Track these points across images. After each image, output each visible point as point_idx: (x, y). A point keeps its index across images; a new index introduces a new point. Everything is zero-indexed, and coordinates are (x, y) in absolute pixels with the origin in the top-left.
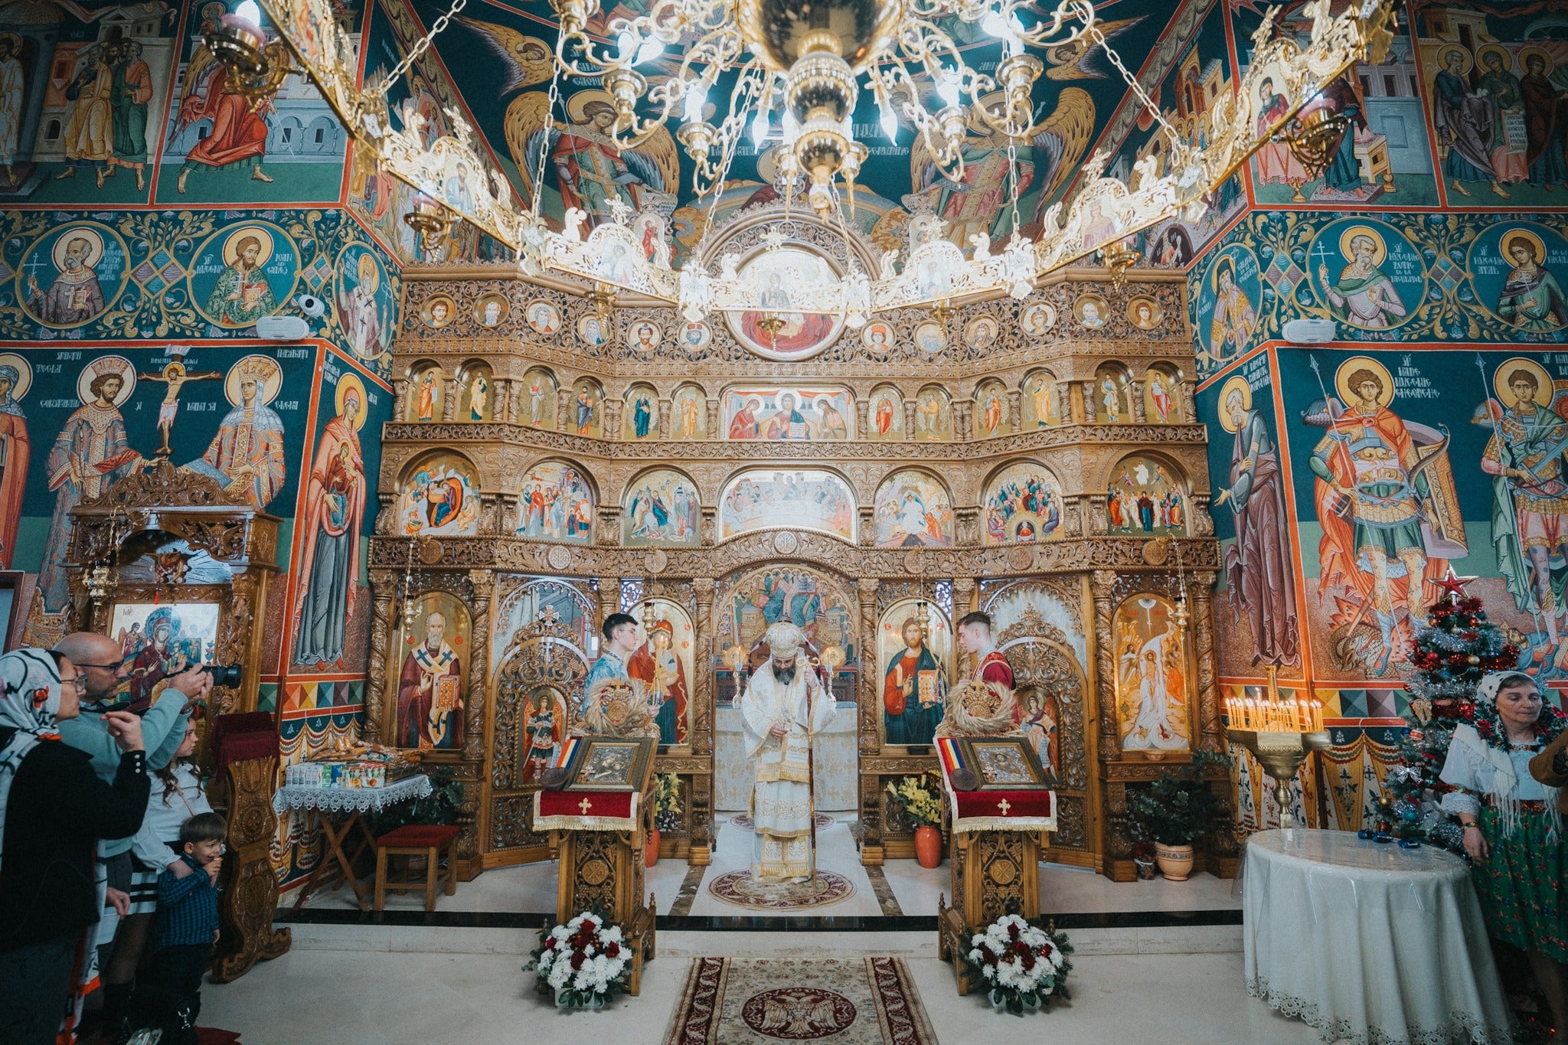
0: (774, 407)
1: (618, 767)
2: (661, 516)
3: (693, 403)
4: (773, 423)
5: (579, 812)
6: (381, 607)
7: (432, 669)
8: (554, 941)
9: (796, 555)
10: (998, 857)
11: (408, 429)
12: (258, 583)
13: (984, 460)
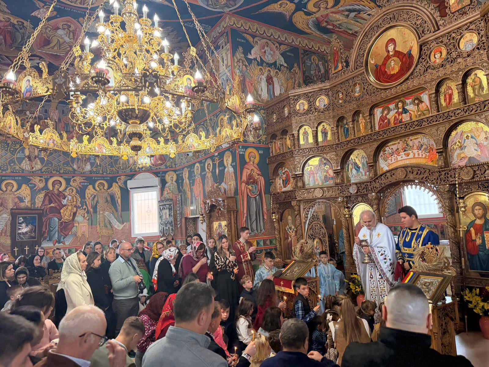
2: (358, 169)
3: (363, 118)
4: (395, 117)
7: (291, 234)
11: (274, 158)
12: (231, 215)
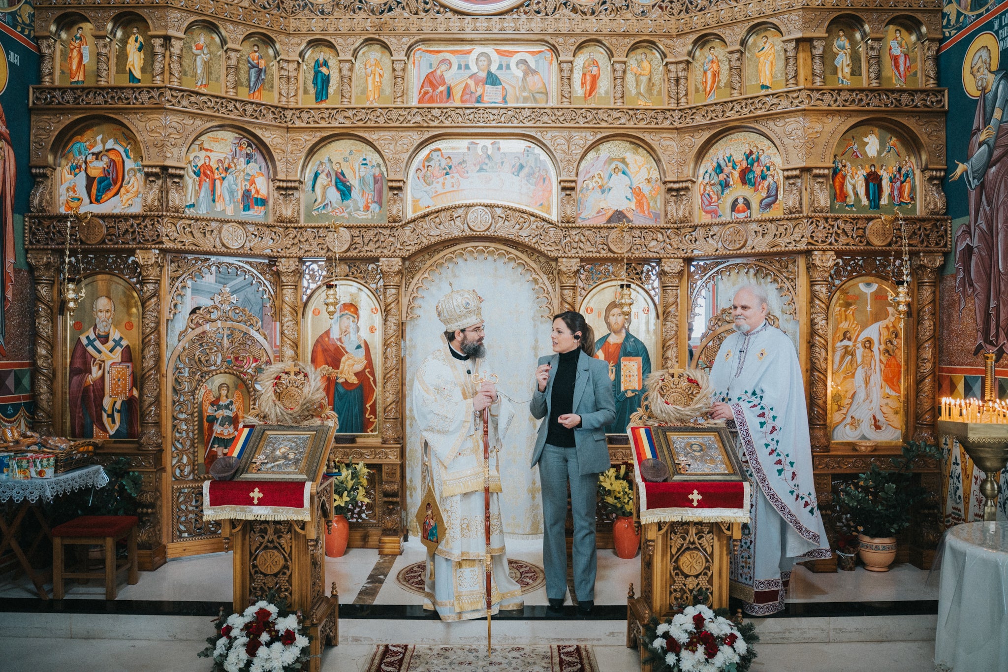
0: (467, 67)
1: (292, 456)
2: (345, 190)
3: (377, 63)
4: (467, 86)
5: (250, 502)
6: (43, 291)
7: (102, 357)
8: (229, 629)
9: (490, 233)
10: (688, 549)
11: (57, 94)
13: (698, 128)
